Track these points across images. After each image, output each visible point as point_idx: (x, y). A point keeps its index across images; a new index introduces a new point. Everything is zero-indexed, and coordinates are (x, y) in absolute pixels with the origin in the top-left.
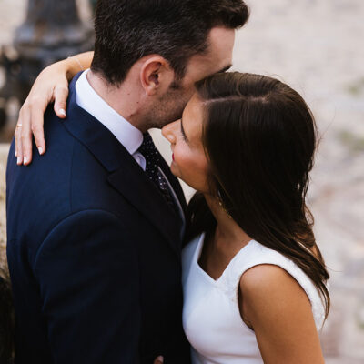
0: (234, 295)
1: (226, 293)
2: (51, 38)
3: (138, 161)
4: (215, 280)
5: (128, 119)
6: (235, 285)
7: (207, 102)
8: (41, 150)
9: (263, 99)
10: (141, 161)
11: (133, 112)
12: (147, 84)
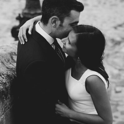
0: (84, 84)
1: (82, 84)
2: (32, 12)
3: (53, 47)
4: (78, 80)
5: (49, 35)
6: (85, 81)
7: (77, 34)
8: (26, 41)
9: (93, 33)
10: (54, 47)
11: (50, 32)
12: (53, 24)
